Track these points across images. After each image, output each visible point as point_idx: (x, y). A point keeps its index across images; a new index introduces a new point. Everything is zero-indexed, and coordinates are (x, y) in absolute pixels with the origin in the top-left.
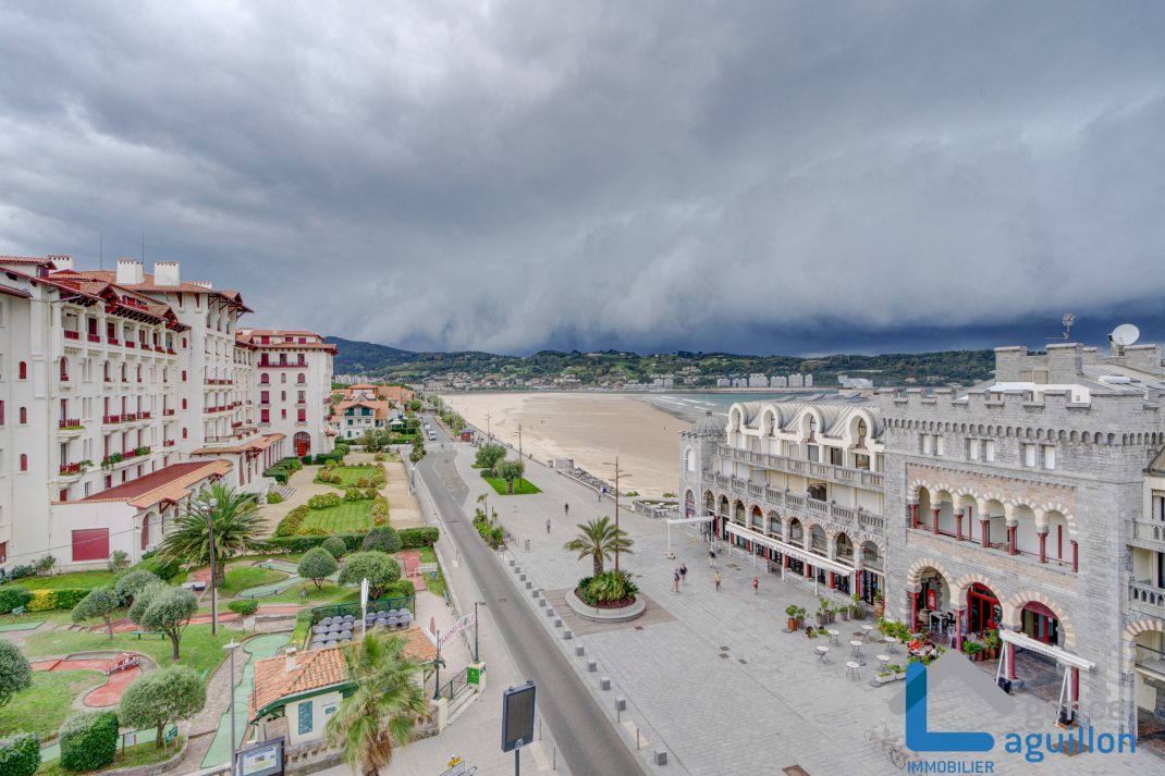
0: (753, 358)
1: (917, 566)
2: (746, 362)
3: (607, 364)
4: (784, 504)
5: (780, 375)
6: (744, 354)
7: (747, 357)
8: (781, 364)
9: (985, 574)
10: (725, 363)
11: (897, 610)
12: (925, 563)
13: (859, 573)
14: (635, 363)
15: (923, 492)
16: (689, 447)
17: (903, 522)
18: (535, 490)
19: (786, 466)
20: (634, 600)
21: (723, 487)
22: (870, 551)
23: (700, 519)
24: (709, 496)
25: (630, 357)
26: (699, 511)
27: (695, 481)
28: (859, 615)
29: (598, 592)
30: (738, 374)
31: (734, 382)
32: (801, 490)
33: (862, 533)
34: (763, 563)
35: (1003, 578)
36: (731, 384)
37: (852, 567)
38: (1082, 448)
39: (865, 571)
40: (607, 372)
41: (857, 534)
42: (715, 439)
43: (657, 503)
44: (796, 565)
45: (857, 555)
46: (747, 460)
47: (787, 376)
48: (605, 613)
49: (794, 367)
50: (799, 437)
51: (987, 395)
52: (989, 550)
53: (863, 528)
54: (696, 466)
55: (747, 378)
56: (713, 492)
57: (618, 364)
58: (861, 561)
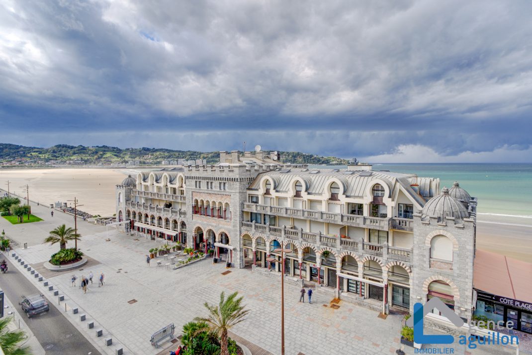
0: (180, 151)
1: (195, 227)
2: (177, 154)
3: (101, 153)
4: (156, 211)
5: (192, 160)
6: (176, 150)
7: (177, 151)
8: (193, 155)
9: (212, 226)
10: (166, 154)
11: (190, 244)
12: (197, 225)
13: (180, 233)
14: (118, 153)
15: (197, 201)
16: (120, 191)
17: (191, 212)
18: (39, 220)
19: (164, 197)
20: (81, 258)
21: (134, 207)
22: (183, 224)
23: (125, 222)
24: (129, 212)
25: (115, 150)
26: (124, 219)
27: (122, 207)
28: (179, 248)
29: (60, 257)
30: (172, 159)
31: (171, 163)
32: (162, 206)
33: (180, 218)
34: (149, 236)
35: (216, 226)
36: (169, 163)
37: (177, 231)
38: (232, 183)
39: (182, 232)
40: (101, 157)
41: (179, 219)
42: (132, 187)
43: (108, 219)
44: (162, 235)
45: (179, 227)
46: (143, 195)
47: (195, 160)
48: (63, 267)
49: (198, 156)
50: (162, 184)
51: (220, 167)
52: (214, 218)
53: (180, 216)
54: (123, 200)
55: (177, 161)
56: (130, 210)
57: (108, 153)
58: (180, 229)
